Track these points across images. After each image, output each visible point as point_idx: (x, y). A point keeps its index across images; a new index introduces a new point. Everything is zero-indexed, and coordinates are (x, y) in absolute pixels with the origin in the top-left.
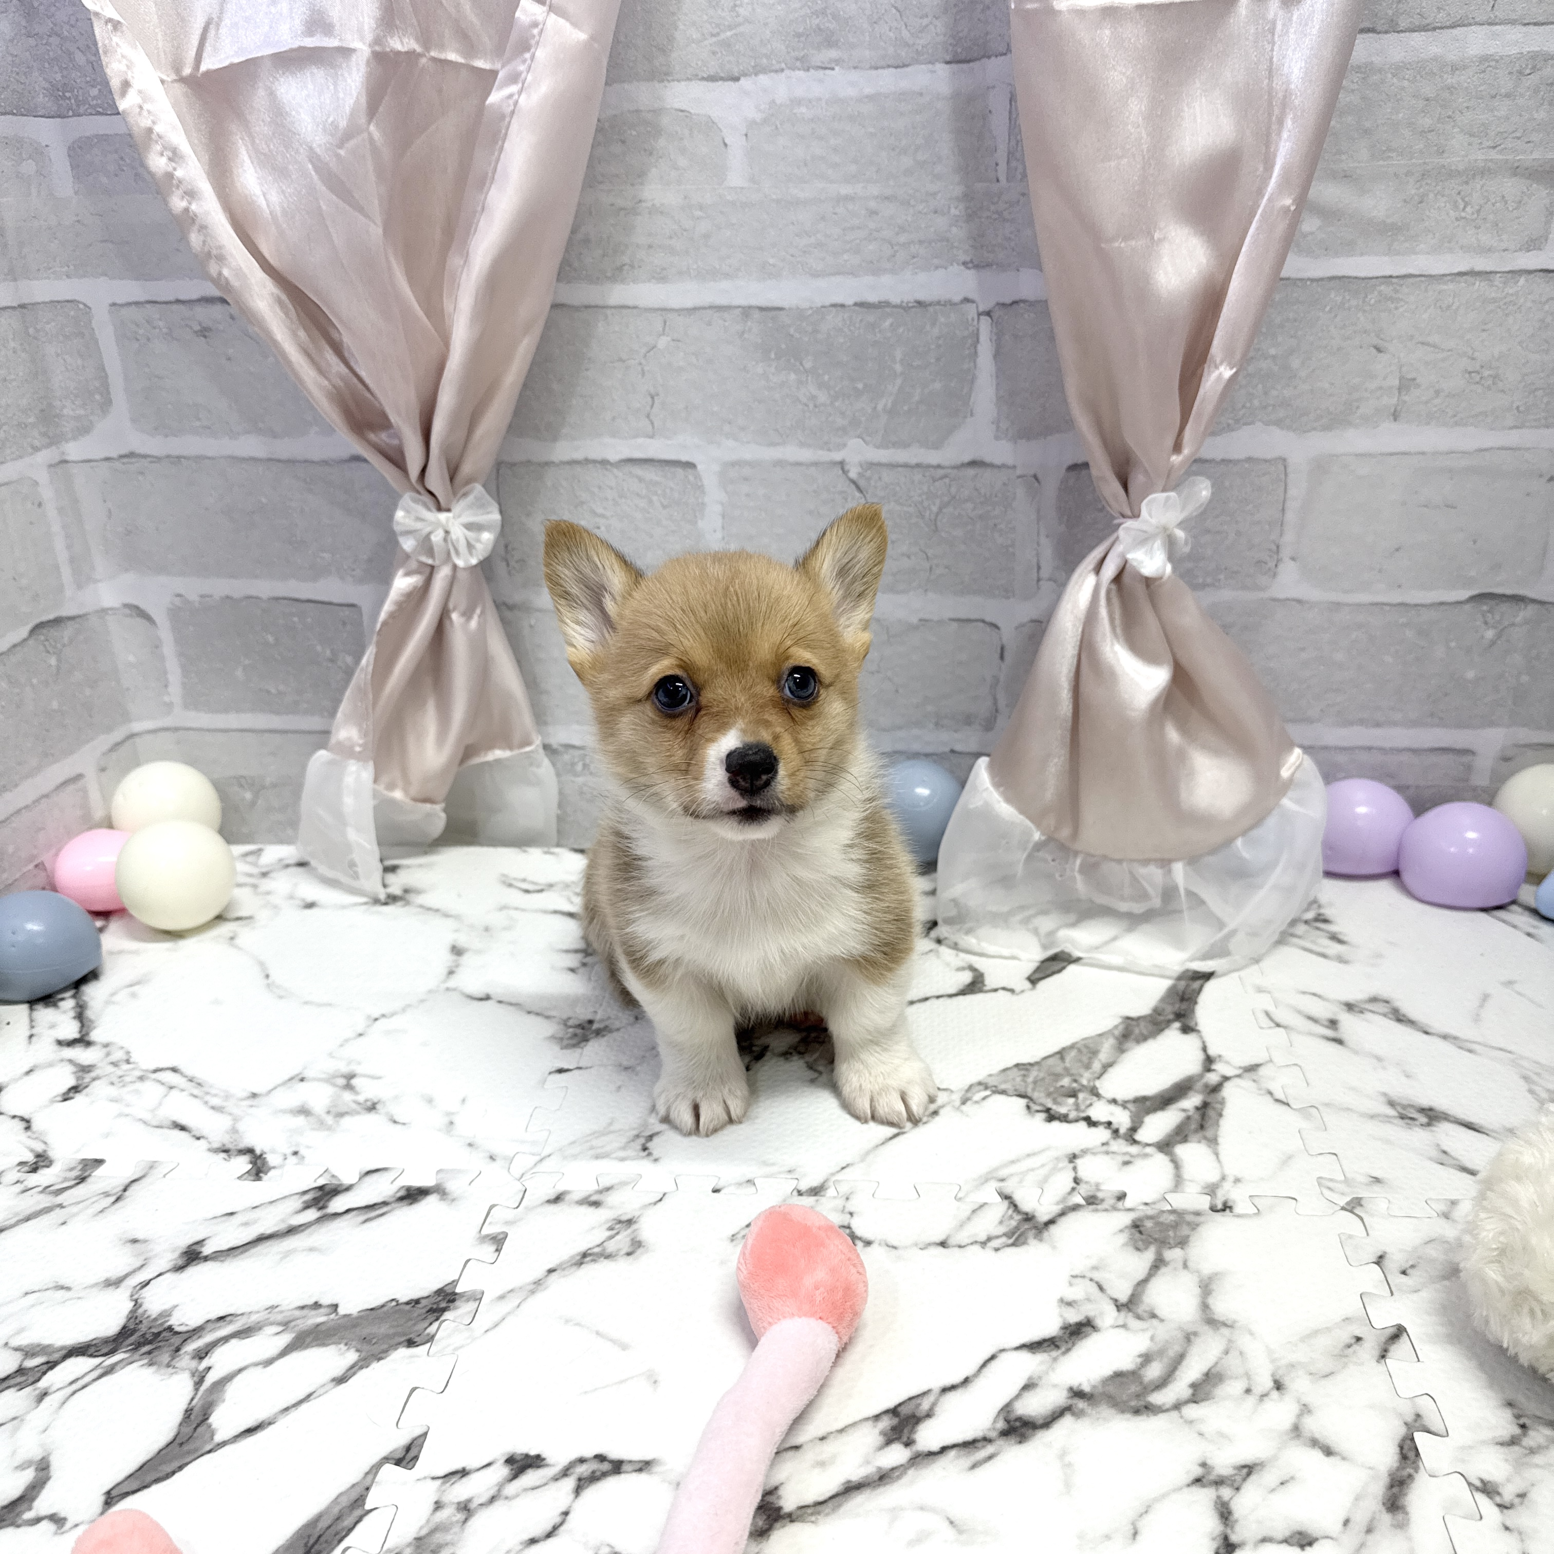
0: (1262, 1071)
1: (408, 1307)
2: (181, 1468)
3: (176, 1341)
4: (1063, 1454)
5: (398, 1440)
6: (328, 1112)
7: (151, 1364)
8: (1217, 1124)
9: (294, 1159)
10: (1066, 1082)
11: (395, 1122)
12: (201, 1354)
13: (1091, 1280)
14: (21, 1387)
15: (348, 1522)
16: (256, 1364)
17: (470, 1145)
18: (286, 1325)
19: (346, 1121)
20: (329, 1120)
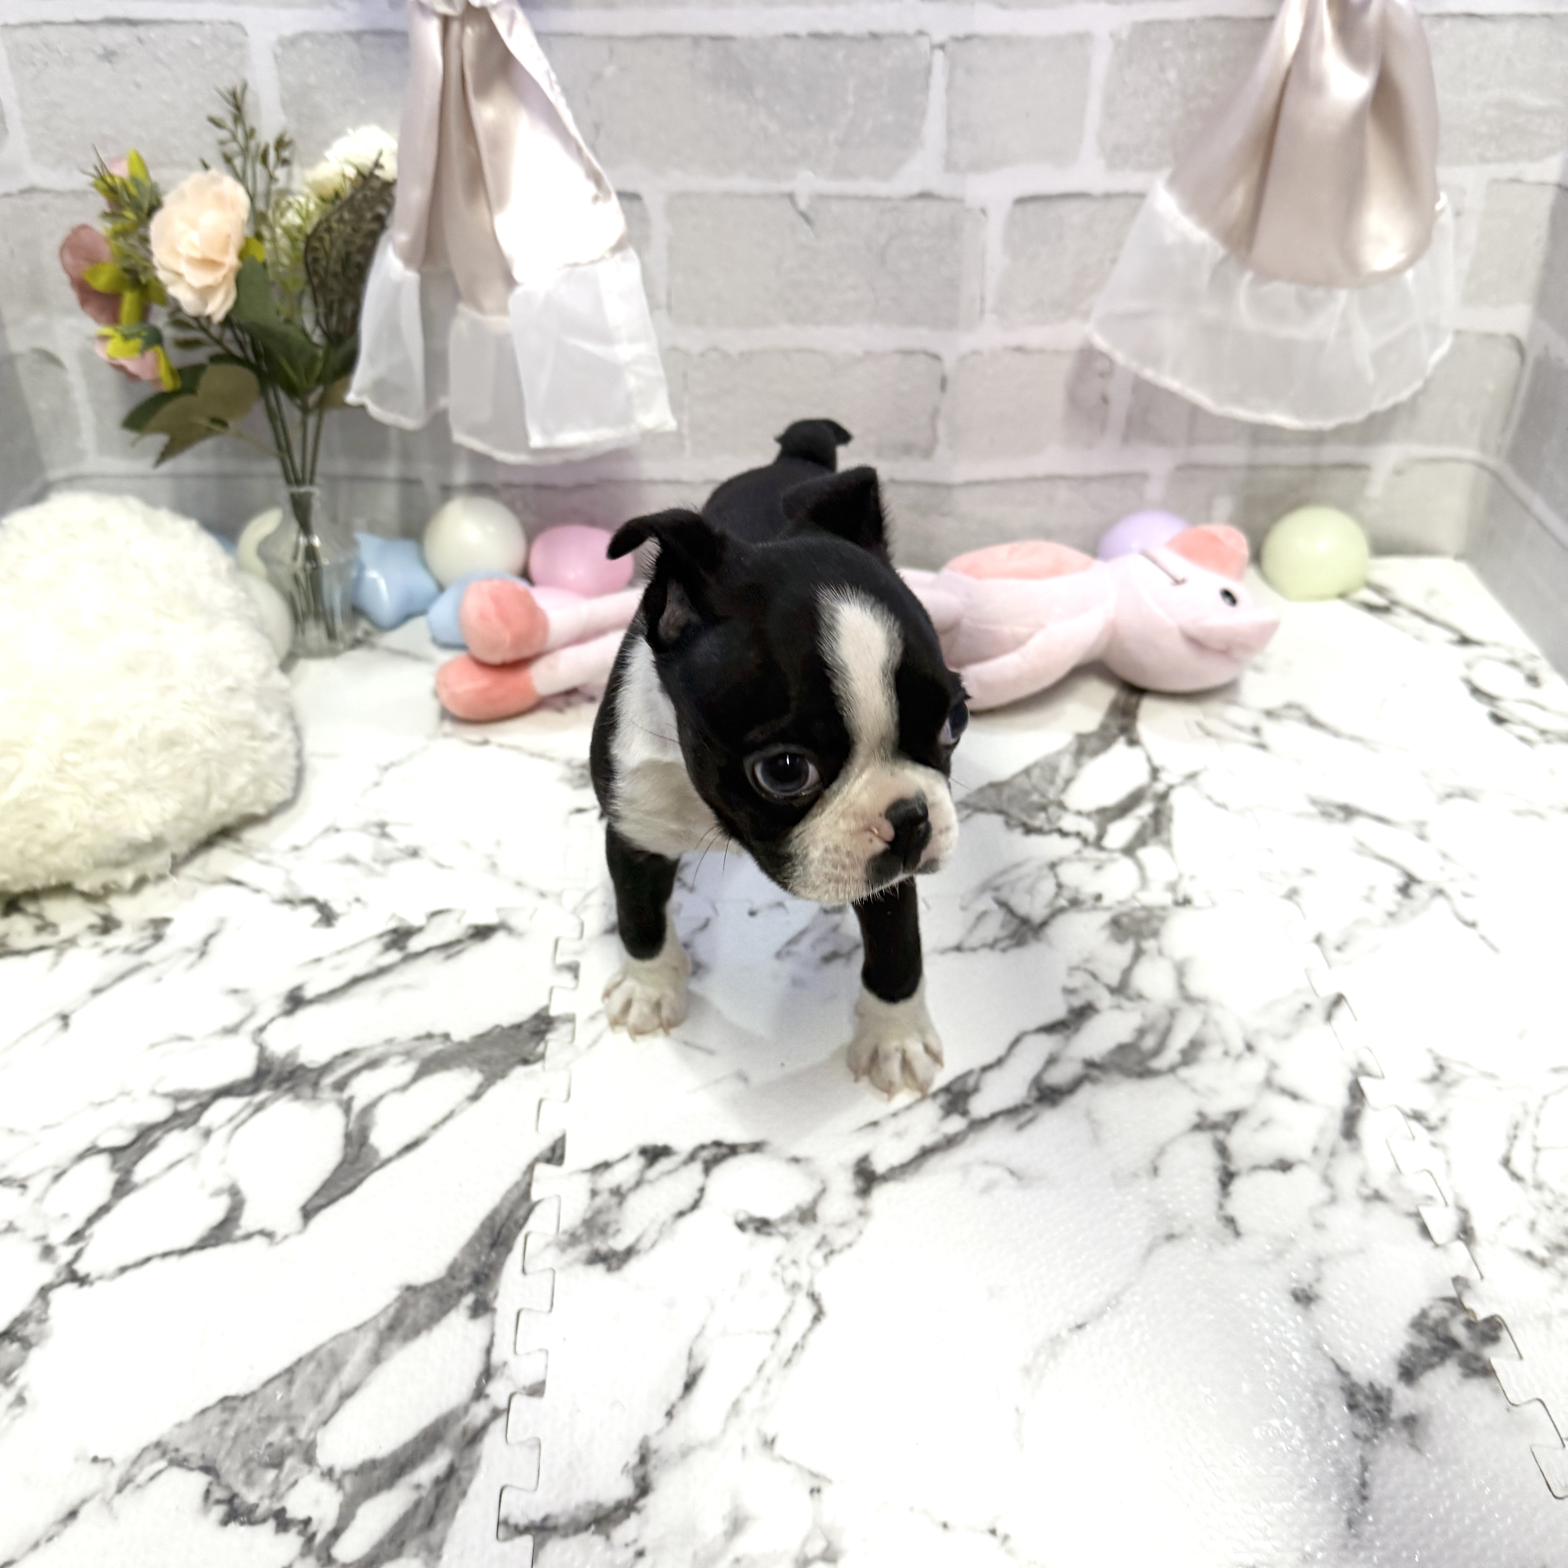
0: (1201, 779)
1: (513, 1032)
2: (360, 1182)
3: (312, 1076)
4: (1088, 1114)
5: (542, 1143)
6: (375, 860)
7: (297, 1097)
8: (1169, 830)
9: (356, 906)
10: (1035, 797)
11: (441, 866)
12: (340, 1085)
13: (1086, 971)
14: (185, 1127)
15: (522, 1212)
16: (395, 1090)
17: (519, 884)
18: (408, 1054)
19: (394, 867)
20: (378, 867)
